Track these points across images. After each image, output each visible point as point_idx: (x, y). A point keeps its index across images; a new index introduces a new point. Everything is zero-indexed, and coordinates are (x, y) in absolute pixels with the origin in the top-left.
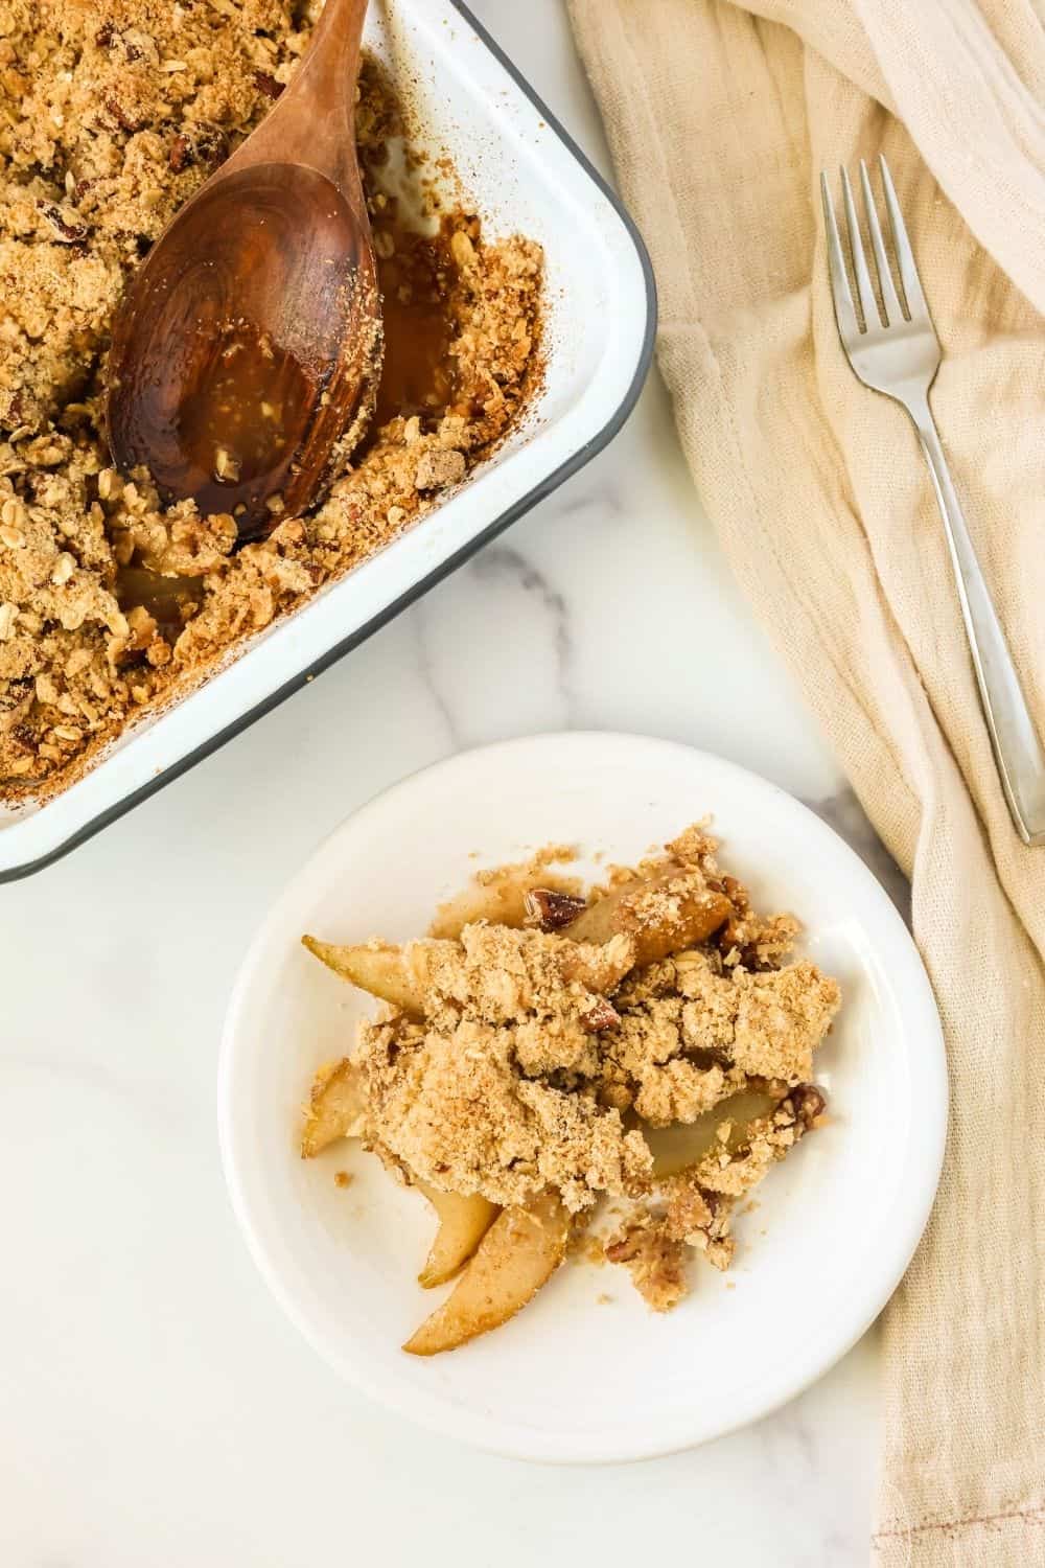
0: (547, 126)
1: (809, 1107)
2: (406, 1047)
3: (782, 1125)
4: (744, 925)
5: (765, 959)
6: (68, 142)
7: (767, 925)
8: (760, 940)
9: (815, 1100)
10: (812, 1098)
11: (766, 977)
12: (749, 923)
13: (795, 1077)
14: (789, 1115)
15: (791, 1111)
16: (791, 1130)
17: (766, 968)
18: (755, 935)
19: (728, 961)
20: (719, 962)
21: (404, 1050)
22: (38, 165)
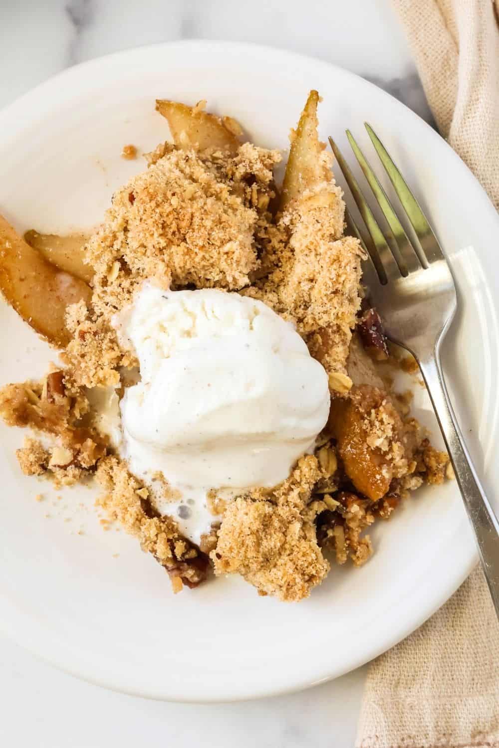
1: (190, 573)
2: (252, 192)
3: (175, 548)
4: (361, 513)
5: (330, 533)
7: (361, 535)
8: (347, 529)
9: (196, 579)
10: (198, 576)
11: (312, 534)
12: (364, 518)
13: (219, 556)
14: (183, 555)
15: (187, 556)
16: (170, 556)
17: (321, 536)
18: (352, 525)
19: (328, 498)
20: (326, 490)
21: (249, 190)
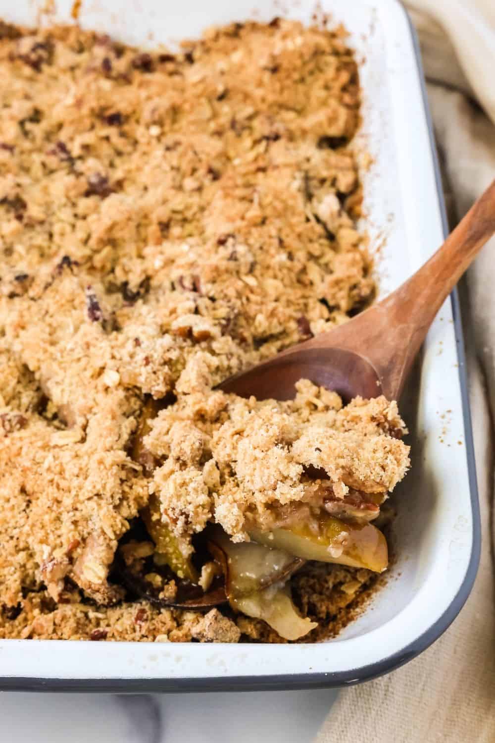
0: (463, 446)
6: (154, 283)
22: (126, 284)
